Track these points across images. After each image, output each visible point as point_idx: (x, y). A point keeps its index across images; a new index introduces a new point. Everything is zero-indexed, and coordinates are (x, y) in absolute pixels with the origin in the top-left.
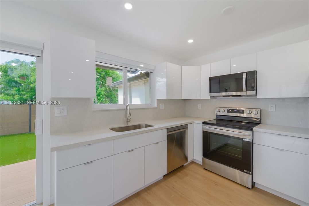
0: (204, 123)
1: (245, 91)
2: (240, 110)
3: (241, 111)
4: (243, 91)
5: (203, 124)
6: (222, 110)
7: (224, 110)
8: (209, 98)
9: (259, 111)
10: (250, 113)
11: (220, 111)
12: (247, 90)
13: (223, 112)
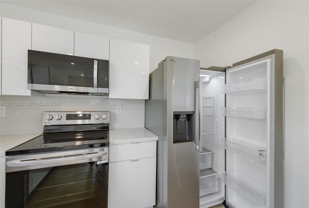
0: (8, 153)
1: (97, 87)
2: (86, 114)
3: (87, 116)
4: (93, 87)
5: (7, 157)
6: (56, 117)
7: (61, 116)
8: (29, 93)
9: (108, 114)
10: (99, 117)
11: (53, 117)
12: (99, 86)
13: (58, 120)
